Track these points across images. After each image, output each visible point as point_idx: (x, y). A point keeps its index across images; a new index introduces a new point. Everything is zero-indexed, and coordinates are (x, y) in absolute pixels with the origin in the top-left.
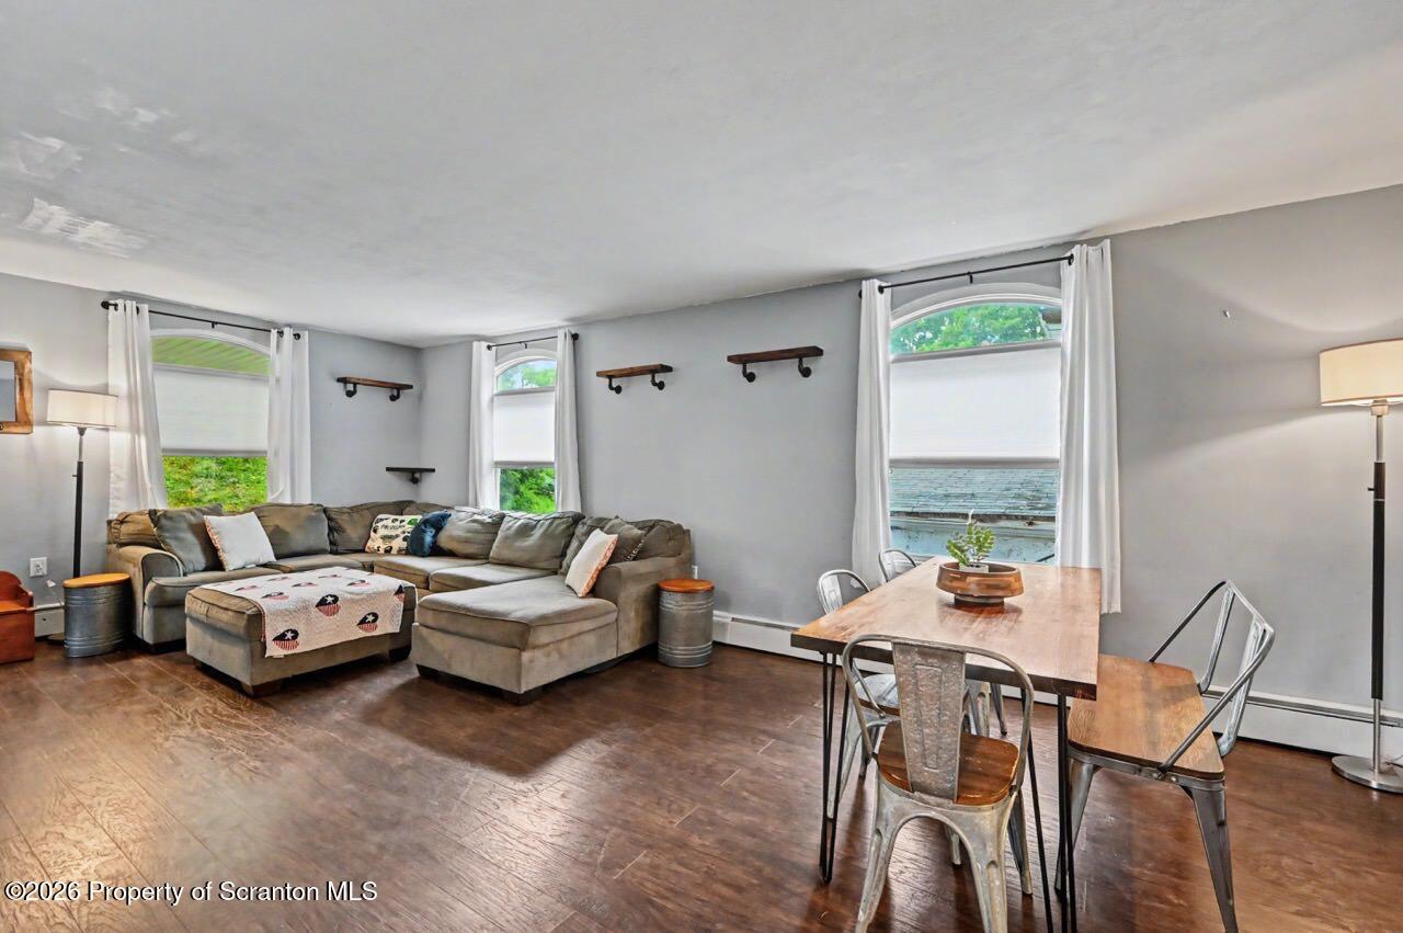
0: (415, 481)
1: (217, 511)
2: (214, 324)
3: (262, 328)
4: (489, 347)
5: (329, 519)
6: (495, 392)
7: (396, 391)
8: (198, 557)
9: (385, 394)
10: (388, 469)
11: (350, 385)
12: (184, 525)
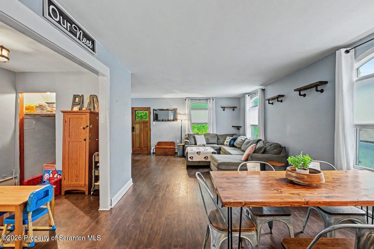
0: (239, 129)
1: (198, 134)
2: (200, 100)
3: (207, 99)
4: (249, 96)
5: (218, 137)
6: (251, 107)
7: (234, 108)
8: (193, 142)
9: (232, 110)
10: (232, 126)
11: (224, 108)
12: (192, 136)
